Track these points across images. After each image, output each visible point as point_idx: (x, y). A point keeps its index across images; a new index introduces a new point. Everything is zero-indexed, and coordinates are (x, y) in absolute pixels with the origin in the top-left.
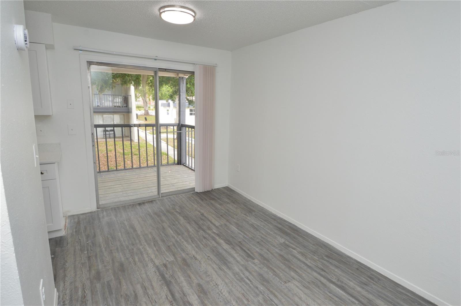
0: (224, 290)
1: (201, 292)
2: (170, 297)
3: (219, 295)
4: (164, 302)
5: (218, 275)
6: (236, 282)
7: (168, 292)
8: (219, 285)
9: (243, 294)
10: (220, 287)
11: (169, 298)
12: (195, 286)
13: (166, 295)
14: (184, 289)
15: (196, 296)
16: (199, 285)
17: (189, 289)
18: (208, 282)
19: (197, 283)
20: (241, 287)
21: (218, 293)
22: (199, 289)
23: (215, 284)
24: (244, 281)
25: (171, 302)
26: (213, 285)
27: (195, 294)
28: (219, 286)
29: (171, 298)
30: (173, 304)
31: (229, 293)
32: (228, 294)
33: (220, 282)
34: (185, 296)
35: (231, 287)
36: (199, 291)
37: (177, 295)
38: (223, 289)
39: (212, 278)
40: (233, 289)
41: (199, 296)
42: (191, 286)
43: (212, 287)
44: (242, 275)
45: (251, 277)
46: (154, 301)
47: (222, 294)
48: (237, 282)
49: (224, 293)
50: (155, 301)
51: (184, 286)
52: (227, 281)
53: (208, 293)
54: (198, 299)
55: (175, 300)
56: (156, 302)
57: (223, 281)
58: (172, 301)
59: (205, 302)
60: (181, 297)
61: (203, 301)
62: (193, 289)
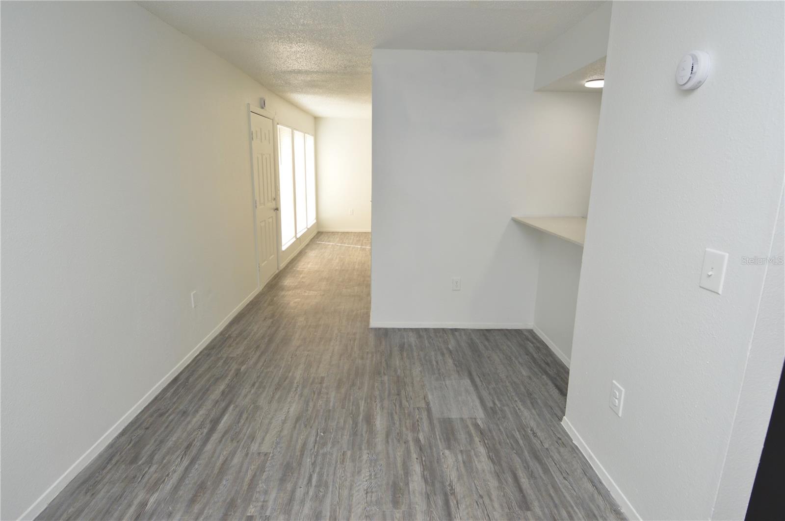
0: (364, 478)
1: (400, 489)
2: (452, 503)
3: (375, 475)
4: (464, 497)
5: (350, 512)
6: (333, 485)
7: (453, 513)
8: (365, 490)
9: (343, 462)
10: (365, 485)
11: (455, 502)
12: (403, 506)
13: (458, 508)
14: (424, 507)
15: (410, 487)
16: (396, 503)
17: (417, 503)
18: (378, 503)
19: (397, 510)
20: (335, 473)
21: (376, 478)
22: (401, 496)
23: (369, 495)
24: (320, 480)
25: (453, 494)
26: (374, 495)
27: (410, 490)
28: (366, 488)
29: (451, 501)
30: (451, 490)
31: (359, 472)
32: (363, 471)
33: (359, 494)
34: (428, 495)
35: (349, 480)
36: (401, 494)
37: (440, 502)
38: (364, 481)
39: (366, 508)
40: (349, 475)
41: (407, 484)
42: (411, 509)
43: (376, 492)
44: (311, 493)
45: (303, 482)
46: (480, 505)
47: (371, 475)
48: (331, 484)
49: (368, 474)
50: (477, 504)
51: (422, 512)
52: (345, 493)
53: (391, 483)
54: (410, 482)
55: (446, 495)
56: (477, 502)
57: (352, 496)
58: (451, 494)
59: (402, 473)
60: (435, 494)
61: (405, 475)
62: (410, 500)
